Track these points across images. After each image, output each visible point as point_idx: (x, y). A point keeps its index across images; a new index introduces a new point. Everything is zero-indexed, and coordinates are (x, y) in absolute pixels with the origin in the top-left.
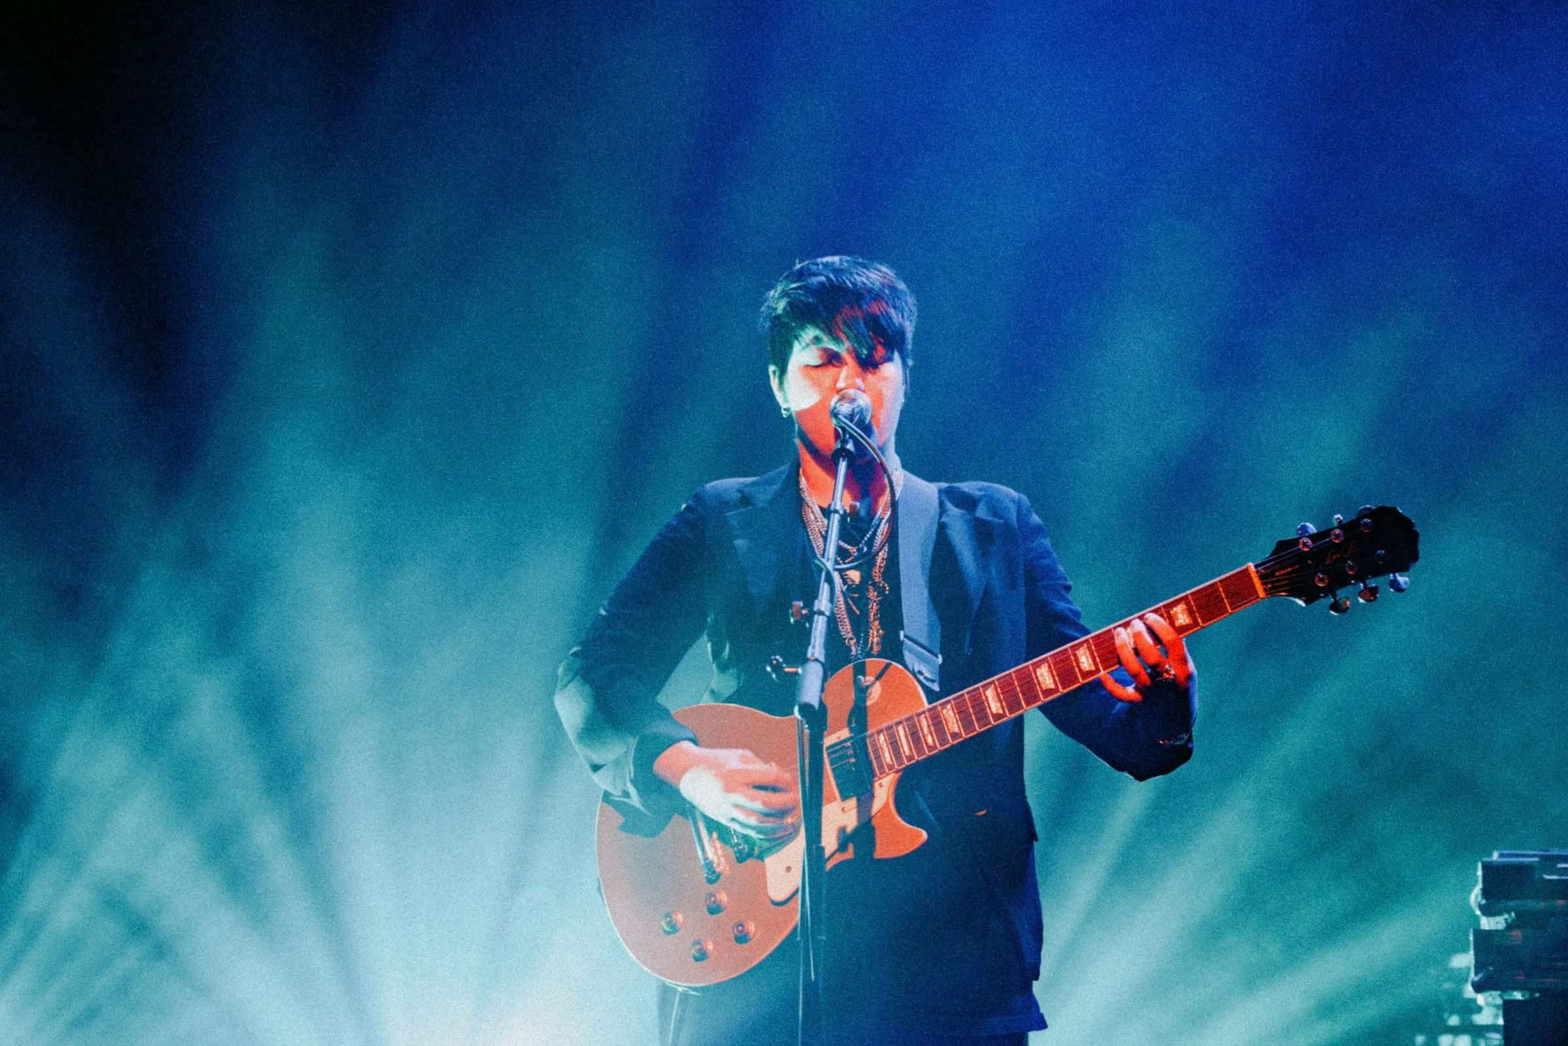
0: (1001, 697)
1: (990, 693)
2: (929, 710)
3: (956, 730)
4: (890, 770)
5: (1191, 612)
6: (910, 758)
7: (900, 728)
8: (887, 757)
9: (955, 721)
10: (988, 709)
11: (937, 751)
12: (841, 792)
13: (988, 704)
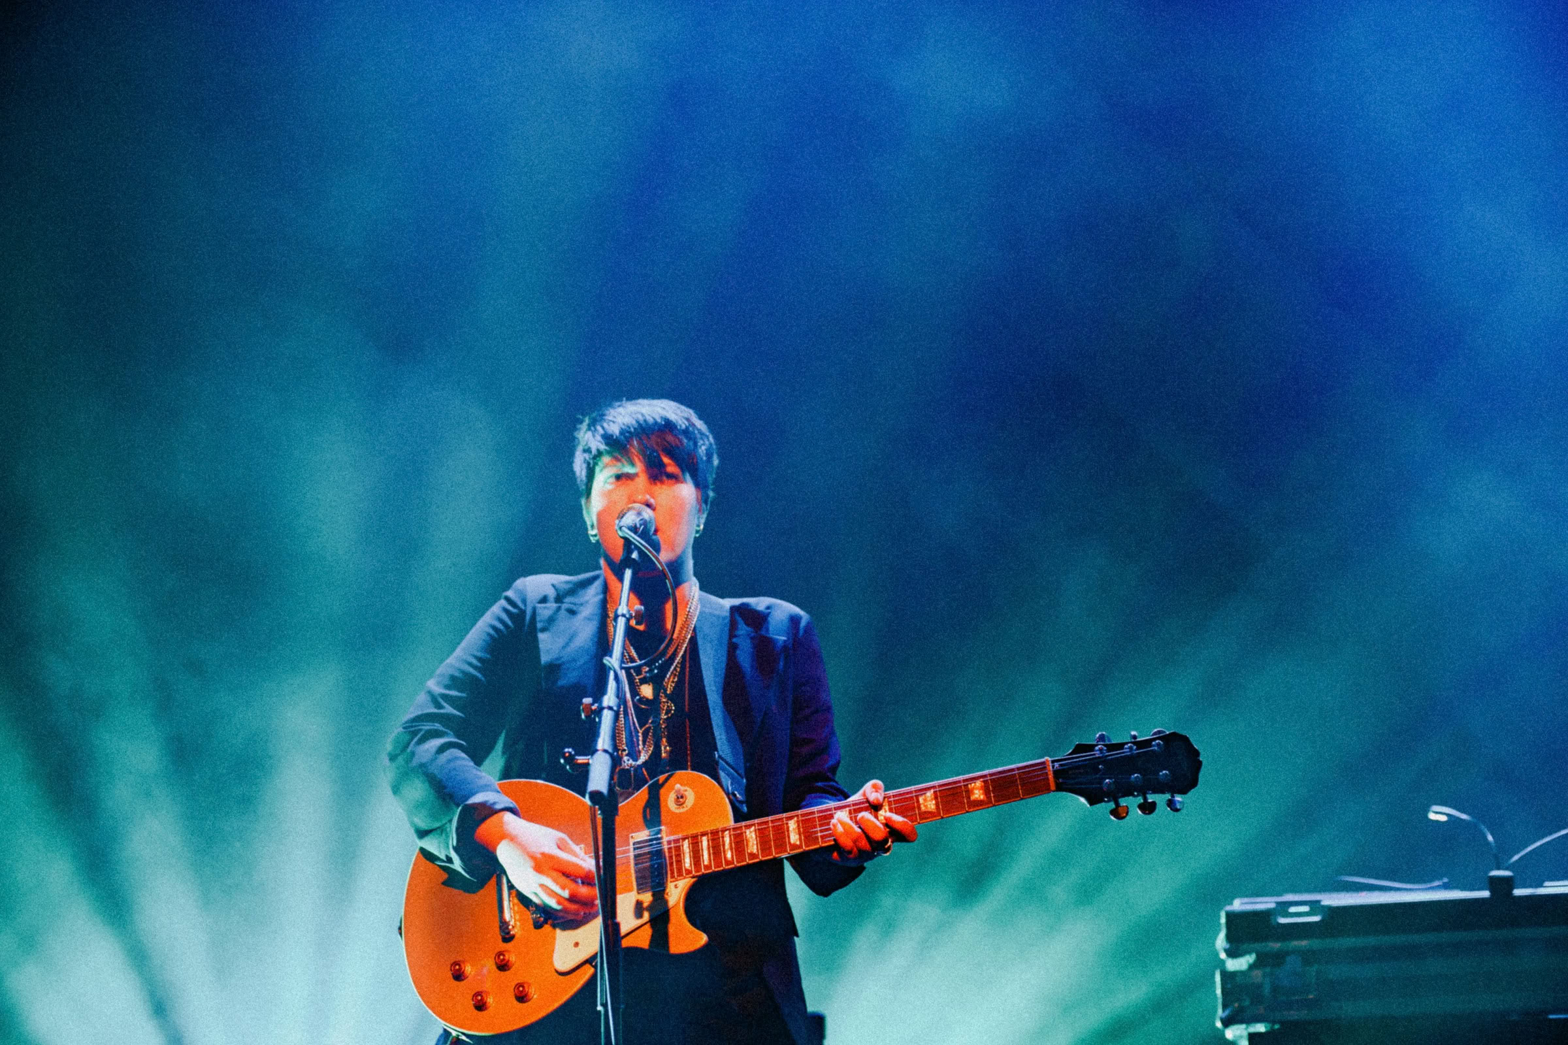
0: (801, 830)
1: (792, 825)
2: (734, 829)
3: (755, 851)
4: (687, 874)
5: (987, 792)
6: (707, 867)
7: (705, 839)
8: (687, 862)
9: (755, 842)
10: (787, 838)
11: (733, 866)
12: (638, 885)
13: (788, 834)
